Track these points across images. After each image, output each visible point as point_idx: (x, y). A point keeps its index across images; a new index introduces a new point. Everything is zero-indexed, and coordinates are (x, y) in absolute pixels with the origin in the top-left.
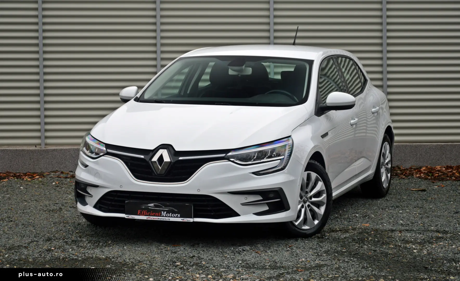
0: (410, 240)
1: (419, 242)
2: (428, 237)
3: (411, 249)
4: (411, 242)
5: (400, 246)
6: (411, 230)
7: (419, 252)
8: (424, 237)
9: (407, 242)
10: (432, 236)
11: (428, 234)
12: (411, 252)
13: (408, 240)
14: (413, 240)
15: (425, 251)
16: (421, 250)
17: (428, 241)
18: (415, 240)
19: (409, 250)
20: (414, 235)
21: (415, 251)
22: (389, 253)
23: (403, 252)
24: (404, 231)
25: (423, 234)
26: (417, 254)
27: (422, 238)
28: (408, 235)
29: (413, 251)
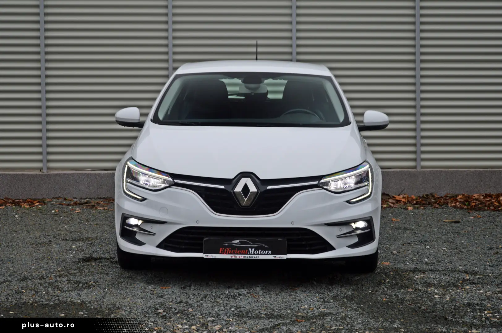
0: (433, 282)
1: (443, 286)
2: (454, 279)
3: (432, 294)
4: (434, 285)
5: (420, 290)
6: (435, 271)
7: (441, 298)
8: (448, 280)
9: (429, 285)
10: (458, 278)
11: (454, 276)
12: (432, 298)
13: (431, 283)
14: (436, 282)
15: (449, 296)
16: (444, 295)
17: (453, 284)
18: (439, 282)
19: (430, 295)
20: (438, 276)
21: (436, 296)
22: (405, 299)
23: (422, 298)
24: (428, 271)
25: (449, 276)
26: (438, 300)
27: (447, 280)
28: (432, 277)
29: (434, 296)
